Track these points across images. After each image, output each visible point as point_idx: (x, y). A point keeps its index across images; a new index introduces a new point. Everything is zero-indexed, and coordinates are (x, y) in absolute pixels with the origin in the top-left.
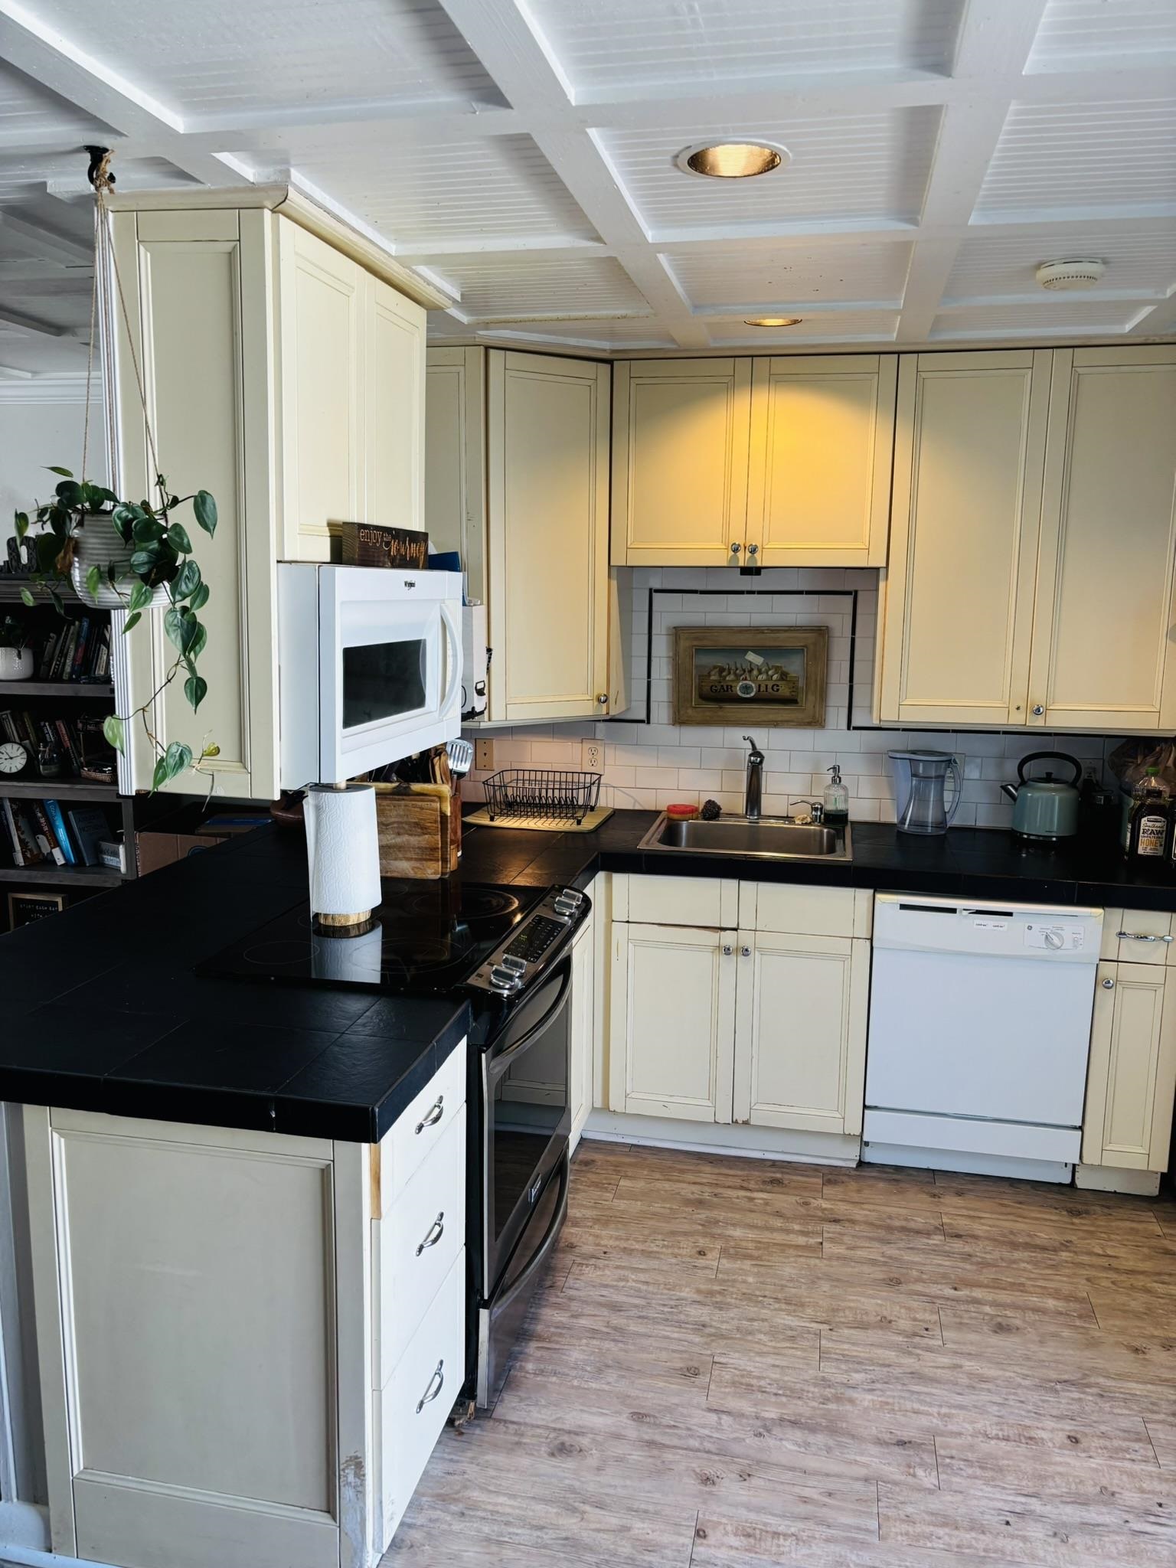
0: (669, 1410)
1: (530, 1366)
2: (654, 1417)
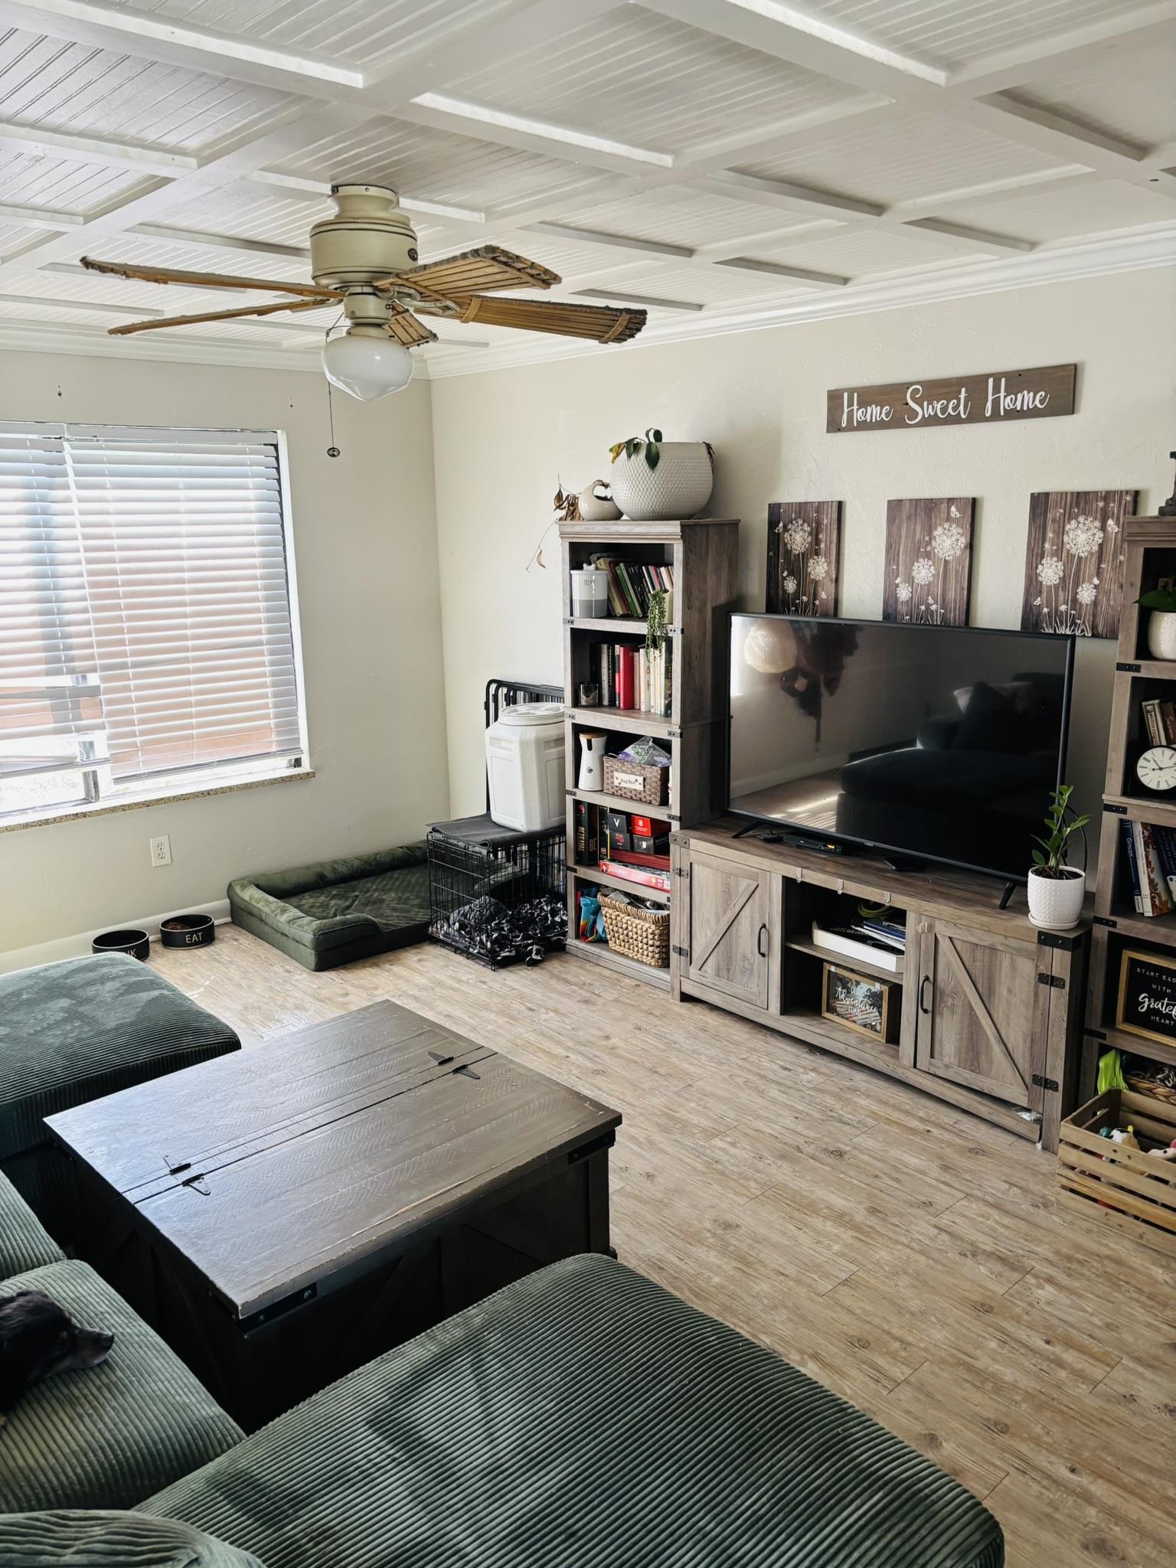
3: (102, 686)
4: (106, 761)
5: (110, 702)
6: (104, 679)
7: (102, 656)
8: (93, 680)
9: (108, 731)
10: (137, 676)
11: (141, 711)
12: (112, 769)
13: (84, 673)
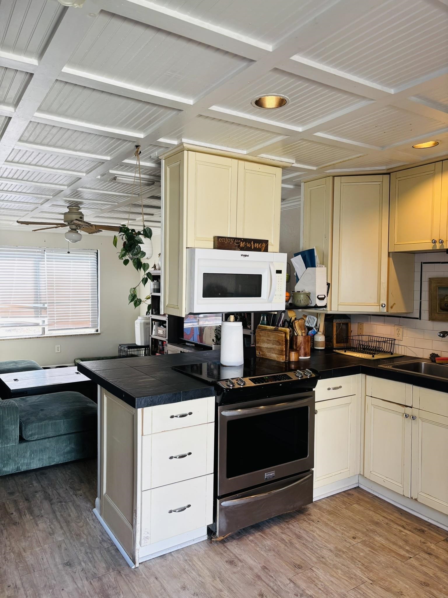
0: (276, 572)
1: (251, 538)
2: (269, 571)
3: (48, 307)
4: (47, 325)
5: (49, 311)
6: (48, 306)
7: (48, 300)
8: (46, 305)
9: (48, 318)
10: (56, 305)
11: (57, 314)
12: (48, 327)
13: (44, 304)
